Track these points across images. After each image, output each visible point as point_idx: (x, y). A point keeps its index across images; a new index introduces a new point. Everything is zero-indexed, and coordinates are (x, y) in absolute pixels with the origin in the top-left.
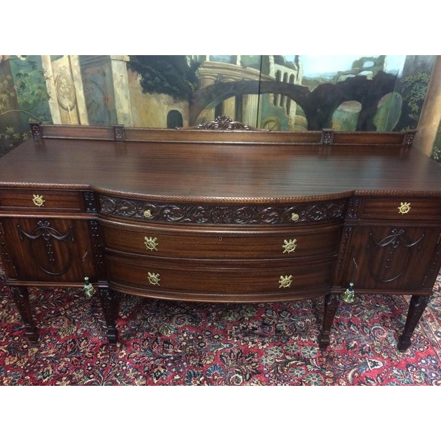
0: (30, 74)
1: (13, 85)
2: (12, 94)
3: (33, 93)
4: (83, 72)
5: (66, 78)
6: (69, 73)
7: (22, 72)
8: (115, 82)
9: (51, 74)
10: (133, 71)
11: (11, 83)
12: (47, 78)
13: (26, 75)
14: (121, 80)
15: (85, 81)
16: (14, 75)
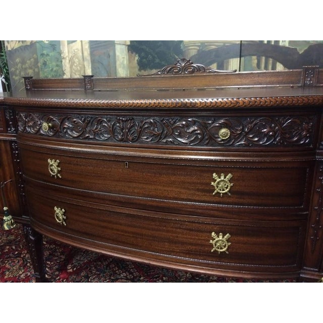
0: (51, 54)
1: (38, 63)
2: (36, 70)
3: (52, 70)
4: (92, 54)
5: (77, 58)
6: (81, 54)
7: (45, 52)
8: (118, 63)
9: (67, 55)
10: (132, 53)
11: (37, 61)
12: (64, 58)
13: (48, 55)
14: (123, 61)
15: (93, 62)
16: (39, 55)
